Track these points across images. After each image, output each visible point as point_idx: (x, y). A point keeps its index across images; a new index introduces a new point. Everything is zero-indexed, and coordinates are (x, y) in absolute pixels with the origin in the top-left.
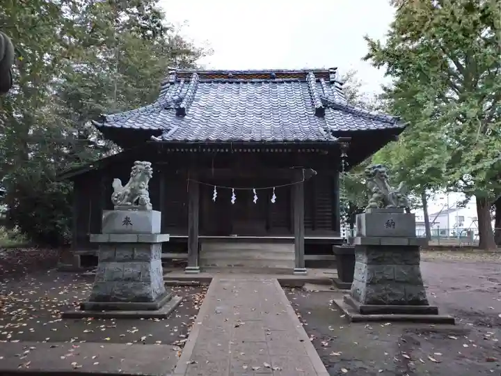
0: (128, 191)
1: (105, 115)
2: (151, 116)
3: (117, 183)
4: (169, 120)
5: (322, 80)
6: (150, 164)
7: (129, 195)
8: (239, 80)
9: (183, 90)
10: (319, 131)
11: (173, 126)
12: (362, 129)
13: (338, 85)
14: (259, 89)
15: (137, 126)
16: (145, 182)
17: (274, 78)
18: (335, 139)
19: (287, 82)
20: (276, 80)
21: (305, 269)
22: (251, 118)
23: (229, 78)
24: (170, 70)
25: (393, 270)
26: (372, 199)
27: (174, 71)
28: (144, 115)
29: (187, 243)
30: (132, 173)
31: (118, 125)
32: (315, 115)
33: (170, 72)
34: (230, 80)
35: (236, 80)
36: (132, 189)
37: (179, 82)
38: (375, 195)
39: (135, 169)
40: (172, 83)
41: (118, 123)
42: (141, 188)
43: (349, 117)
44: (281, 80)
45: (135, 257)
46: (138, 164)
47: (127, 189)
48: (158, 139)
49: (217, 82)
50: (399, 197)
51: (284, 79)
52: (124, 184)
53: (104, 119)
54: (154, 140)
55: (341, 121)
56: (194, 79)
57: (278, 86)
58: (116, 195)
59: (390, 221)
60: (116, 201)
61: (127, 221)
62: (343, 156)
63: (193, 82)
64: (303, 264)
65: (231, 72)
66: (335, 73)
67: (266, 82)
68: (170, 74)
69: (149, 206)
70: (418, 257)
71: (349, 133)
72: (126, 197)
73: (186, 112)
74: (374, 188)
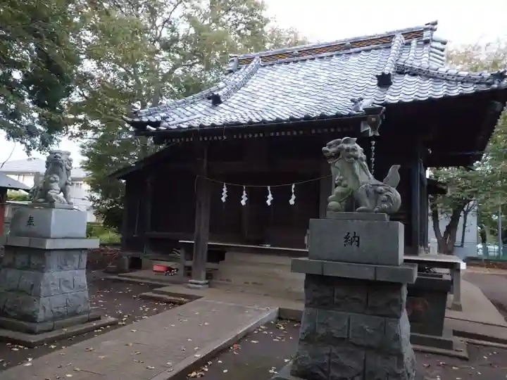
0: (41, 184)
5: (414, 41)
8: (305, 57)
13: (438, 45)
14: (327, 64)
16: (58, 175)
17: (348, 48)
19: (366, 51)
20: (352, 50)
23: (294, 56)
24: (231, 57)
25: (348, 322)
27: (234, 59)
32: (378, 85)
33: (231, 59)
34: (296, 59)
35: (301, 58)
37: (240, 69)
42: (52, 182)
44: (358, 49)
48: (155, 128)
49: (280, 63)
50: (381, 193)
51: (362, 48)
54: (149, 130)
55: (411, 89)
56: (253, 63)
57: (351, 58)
59: (352, 235)
61: (31, 221)
67: (338, 55)
68: (230, 61)
72: (39, 192)
73: (223, 100)
74: (337, 178)
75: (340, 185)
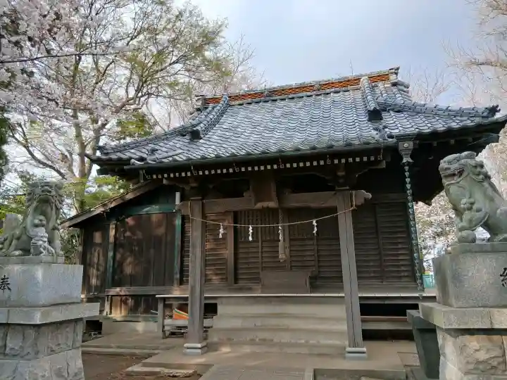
0: (18, 232)
7: (19, 239)
8: (276, 98)
12: (439, 129)
13: (403, 88)
17: (318, 90)
19: (335, 93)
20: (321, 92)
21: (364, 349)
23: (265, 96)
32: (368, 121)
34: (266, 99)
35: (273, 98)
37: (208, 108)
40: (198, 110)
42: (36, 226)
43: (418, 119)
44: (327, 91)
47: (18, 228)
51: (331, 90)
55: (406, 123)
56: (223, 102)
57: (323, 98)
62: (405, 161)
63: (220, 105)
67: (309, 96)
68: (197, 100)
72: (15, 242)
73: (202, 136)
74: (464, 201)
75: (470, 209)
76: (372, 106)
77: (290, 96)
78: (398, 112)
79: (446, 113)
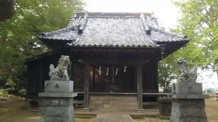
0: (57, 70)
1: (44, 33)
2: (66, 33)
3: (52, 66)
4: (74, 36)
5: (148, 17)
6: (69, 57)
7: (58, 73)
8: (108, 17)
9: (81, 21)
10: (149, 41)
11: (77, 38)
12: (170, 41)
13: (155, 20)
14: (118, 21)
15: (59, 38)
16: (66, 66)
18: (158, 45)
20: (126, 17)
21: (143, 110)
22: (115, 35)
23: (102, 16)
25: (192, 111)
26: (181, 75)
27: (76, 12)
28: (62, 33)
29: (83, 96)
30: (60, 61)
31: (50, 38)
32: (146, 34)
33: (74, 13)
34: (104, 17)
35: (106, 17)
36: (60, 70)
37: (79, 17)
38: (182, 73)
39: (61, 59)
40: (75, 18)
41: (50, 37)
42: (64, 69)
43: (162, 35)
45: (61, 104)
46: (62, 57)
47: (57, 69)
48: (70, 44)
50: (194, 74)
51: (129, 17)
52: (55, 67)
53: (43, 35)
54: (68, 45)
55: (159, 37)
56: (86, 16)
57: (127, 20)
58: (52, 73)
59: (190, 86)
60: (51, 76)
61: (57, 86)
62: (162, 53)
63: (85, 17)
64: (142, 107)
65: (104, 13)
66: (154, 14)
67: (120, 18)
68: (75, 14)
69: (68, 78)
70: (204, 104)
71: (163, 42)
72: (56, 73)
73: (83, 32)
74: (182, 70)
75: (183, 72)
76: (147, 29)
77: (114, 17)
78: (155, 31)
79: (172, 35)
